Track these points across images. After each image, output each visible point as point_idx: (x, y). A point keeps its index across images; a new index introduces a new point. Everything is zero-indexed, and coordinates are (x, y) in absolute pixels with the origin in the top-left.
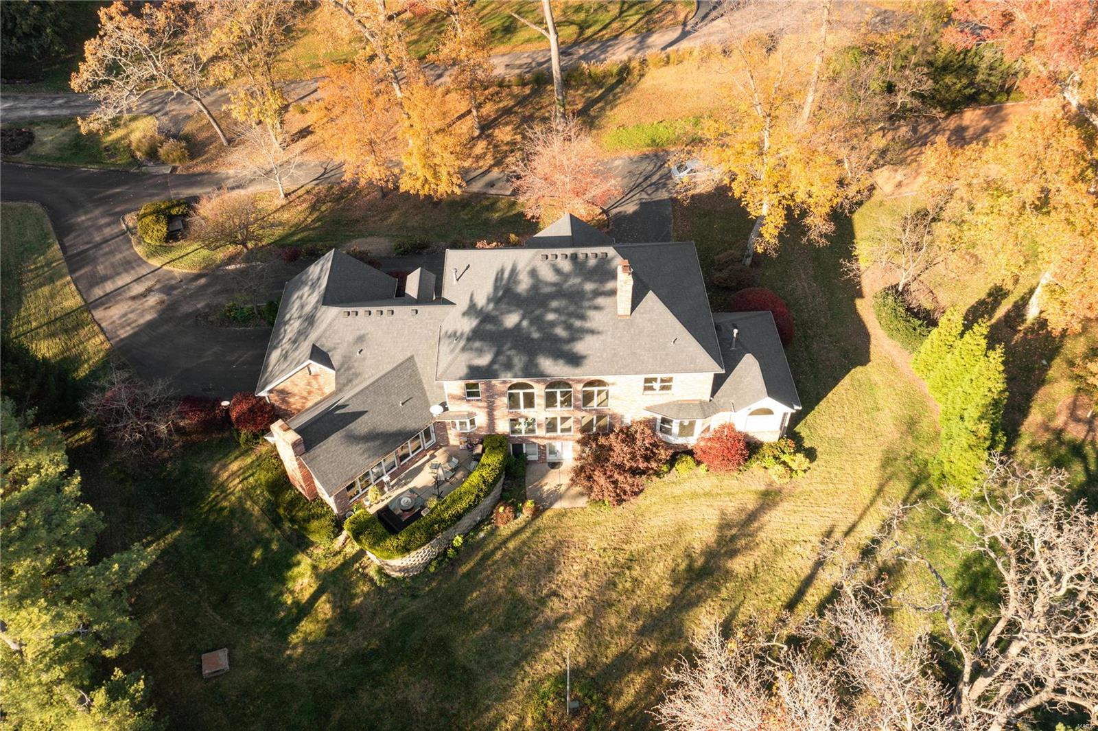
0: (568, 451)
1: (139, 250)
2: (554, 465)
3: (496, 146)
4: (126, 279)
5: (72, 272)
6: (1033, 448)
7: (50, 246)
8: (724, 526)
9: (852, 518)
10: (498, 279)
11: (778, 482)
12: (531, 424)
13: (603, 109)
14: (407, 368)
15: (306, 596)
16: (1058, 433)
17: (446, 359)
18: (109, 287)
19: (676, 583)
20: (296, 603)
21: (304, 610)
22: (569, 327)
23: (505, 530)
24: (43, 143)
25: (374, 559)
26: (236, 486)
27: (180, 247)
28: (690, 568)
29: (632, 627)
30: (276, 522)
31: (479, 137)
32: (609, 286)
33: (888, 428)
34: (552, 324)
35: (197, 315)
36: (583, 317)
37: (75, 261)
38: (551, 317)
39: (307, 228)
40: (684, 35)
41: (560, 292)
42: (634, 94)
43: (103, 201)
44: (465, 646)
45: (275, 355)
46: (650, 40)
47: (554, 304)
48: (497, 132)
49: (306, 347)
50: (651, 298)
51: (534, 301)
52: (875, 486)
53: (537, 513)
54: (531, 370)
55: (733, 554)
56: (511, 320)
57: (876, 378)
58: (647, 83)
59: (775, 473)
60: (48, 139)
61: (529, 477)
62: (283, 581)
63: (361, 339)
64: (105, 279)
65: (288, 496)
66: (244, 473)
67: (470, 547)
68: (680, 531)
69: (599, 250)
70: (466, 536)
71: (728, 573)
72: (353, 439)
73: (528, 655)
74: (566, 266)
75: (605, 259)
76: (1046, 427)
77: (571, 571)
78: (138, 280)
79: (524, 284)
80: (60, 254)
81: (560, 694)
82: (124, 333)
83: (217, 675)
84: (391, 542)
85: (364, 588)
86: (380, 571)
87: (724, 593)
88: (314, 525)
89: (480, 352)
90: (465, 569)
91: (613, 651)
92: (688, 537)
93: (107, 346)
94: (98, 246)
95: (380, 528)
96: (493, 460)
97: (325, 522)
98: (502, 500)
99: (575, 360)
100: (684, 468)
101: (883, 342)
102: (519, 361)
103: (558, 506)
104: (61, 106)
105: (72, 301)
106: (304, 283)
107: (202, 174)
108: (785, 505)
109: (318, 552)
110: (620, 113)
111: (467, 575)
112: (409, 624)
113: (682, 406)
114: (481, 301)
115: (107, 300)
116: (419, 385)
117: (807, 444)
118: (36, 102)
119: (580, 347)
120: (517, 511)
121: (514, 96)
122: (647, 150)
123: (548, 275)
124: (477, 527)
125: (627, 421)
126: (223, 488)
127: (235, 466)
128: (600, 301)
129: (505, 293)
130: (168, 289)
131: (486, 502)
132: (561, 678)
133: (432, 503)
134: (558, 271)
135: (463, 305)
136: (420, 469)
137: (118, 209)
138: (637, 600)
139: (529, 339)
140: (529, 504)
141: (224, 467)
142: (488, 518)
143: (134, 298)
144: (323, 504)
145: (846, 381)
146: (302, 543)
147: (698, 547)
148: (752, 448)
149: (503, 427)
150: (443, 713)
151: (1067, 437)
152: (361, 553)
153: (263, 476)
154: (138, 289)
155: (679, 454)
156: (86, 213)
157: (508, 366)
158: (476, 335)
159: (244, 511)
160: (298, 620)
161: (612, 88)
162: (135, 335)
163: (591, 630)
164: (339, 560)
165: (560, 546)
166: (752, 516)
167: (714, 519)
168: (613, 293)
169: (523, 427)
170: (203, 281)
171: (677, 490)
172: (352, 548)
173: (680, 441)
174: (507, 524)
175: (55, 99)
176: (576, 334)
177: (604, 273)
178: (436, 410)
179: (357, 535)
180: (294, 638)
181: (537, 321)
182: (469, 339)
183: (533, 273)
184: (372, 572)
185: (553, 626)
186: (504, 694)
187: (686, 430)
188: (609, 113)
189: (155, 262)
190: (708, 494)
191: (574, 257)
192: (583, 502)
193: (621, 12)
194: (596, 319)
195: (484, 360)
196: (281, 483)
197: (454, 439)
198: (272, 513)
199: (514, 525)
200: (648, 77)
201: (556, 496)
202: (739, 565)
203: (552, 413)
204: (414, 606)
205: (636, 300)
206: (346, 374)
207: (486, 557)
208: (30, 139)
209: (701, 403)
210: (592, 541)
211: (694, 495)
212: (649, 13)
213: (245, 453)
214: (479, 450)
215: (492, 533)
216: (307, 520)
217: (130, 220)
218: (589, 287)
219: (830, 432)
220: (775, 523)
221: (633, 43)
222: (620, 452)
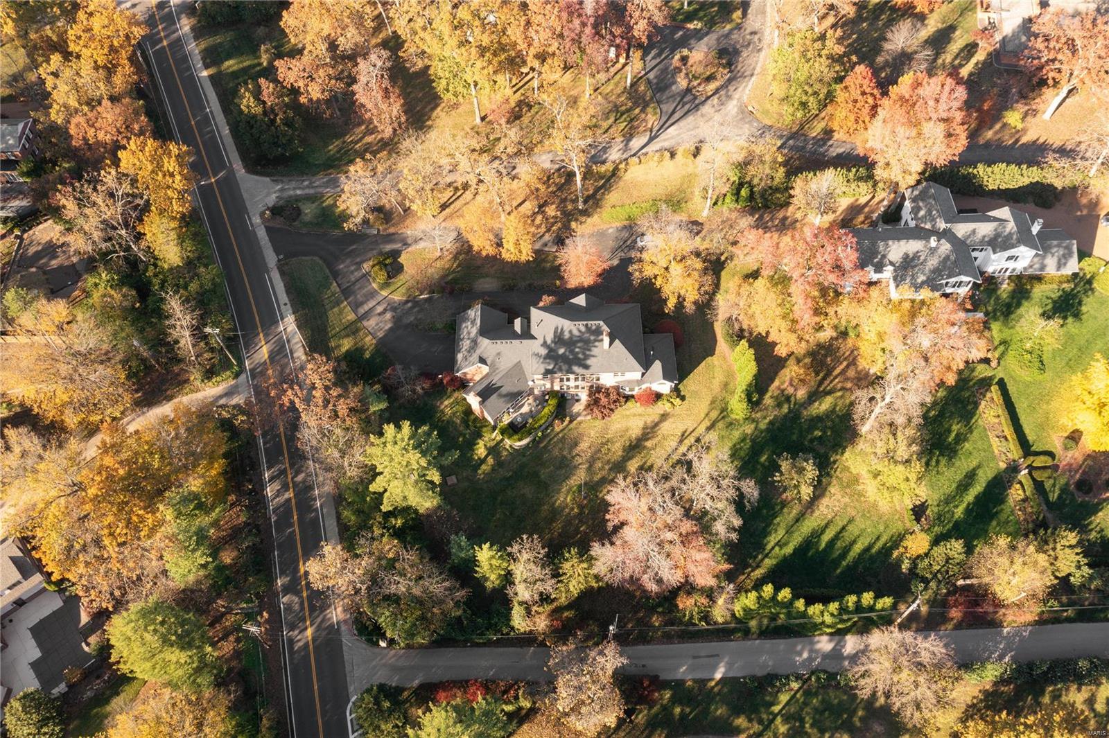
0: (584, 396)
1: (375, 285)
2: (578, 401)
3: (547, 219)
4: (371, 304)
5: (346, 299)
6: (771, 397)
7: (331, 284)
8: (645, 428)
9: (695, 425)
10: (555, 332)
11: (668, 410)
12: (568, 388)
13: (603, 194)
14: (518, 365)
15: (483, 456)
16: (783, 391)
17: (535, 366)
18: (366, 307)
19: (624, 451)
20: (479, 458)
21: (483, 461)
22: (584, 354)
23: (557, 429)
24: (306, 214)
25: (508, 442)
26: (448, 411)
27: (394, 283)
28: (630, 445)
29: (607, 467)
30: (467, 426)
31: (538, 212)
32: (600, 337)
33: (716, 385)
34: (578, 353)
35: (410, 324)
36: (590, 350)
37: (347, 292)
38: (577, 350)
39: (454, 272)
40: (651, 139)
41: (581, 340)
42: (621, 184)
43: (349, 254)
44: (544, 473)
45: (460, 357)
46: (631, 143)
47: (579, 345)
48: (547, 209)
49: (475, 357)
50: (617, 341)
51: (571, 343)
52: (706, 411)
53: (571, 422)
54: (570, 371)
55: (647, 440)
56: (561, 351)
57: (716, 363)
58: (628, 177)
59: (667, 407)
60: (308, 210)
61: (568, 406)
62: (473, 450)
63: (499, 354)
64: (362, 304)
65: (472, 417)
66: (451, 406)
67: (544, 436)
68: (627, 430)
69: (597, 322)
70: (543, 432)
71: (645, 447)
72: (501, 396)
73: (568, 478)
74: (583, 329)
75: (599, 327)
76: (779, 388)
77: (583, 445)
78: (378, 303)
79: (567, 335)
80: (338, 290)
81: (580, 491)
82: (380, 334)
83: (453, 485)
84: (516, 437)
85: (505, 453)
86: (511, 446)
87: (643, 455)
88: (484, 429)
89: (549, 363)
90: (542, 445)
91: (599, 476)
92: (630, 432)
93: (374, 341)
94: (354, 283)
95: (511, 431)
96: (553, 402)
97: (489, 428)
98: (556, 417)
99: (587, 367)
100: (630, 404)
101: (722, 345)
102: (565, 367)
103: (579, 419)
104: (308, 187)
105: (351, 317)
106: (467, 319)
107: (393, 234)
108: (671, 420)
109: (486, 439)
110: (612, 198)
111: (543, 447)
112: (522, 466)
113: (629, 382)
114: (549, 342)
115: (366, 316)
116: (523, 373)
117: (682, 393)
118: (293, 184)
119: (589, 362)
120: (563, 421)
121: (556, 185)
122: (626, 223)
123: (576, 332)
124: (547, 428)
125: (608, 386)
126: (442, 412)
127: (446, 403)
128: (597, 344)
129: (559, 338)
130: (394, 309)
131: (550, 419)
132: (580, 486)
133: (530, 421)
134: (580, 331)
135: (541, 341)
136: (523, 405)
137: (358, 260)
138: (609, 457)
139: (568, 358)
140: (568, 419)
141: (442, 403)
142: (551, 424)
143: (379, 314)
144: (487, 421)
145: (703, 364)
146: (480, 436)
147: (634, 436)
148: (658, 396)
149: (557, 388)
150: (538, 498)
151: (786, 392)
152: (502, 440)
153: (461, 409)
154: (380, 309)
155: (628, 398)
156: (343, 262)
157: (560, 370)
158: (547, 357)
159: (453, 422)
160: (481, 465)
161: (608, 180)
162: (385, 336)
163: (589, 469)
164: (495, 442)
165: (581, 436)
166: (656, 425)
167: (641, 424)
168: (602, 340)
169: (565, 387)
170: (410, 305)
171: (628, 413)
172: (499, 437)
173: (630, 393)
174: (558, 426)
175: (303, 181)
176: (587, 357)
177: (598, 332)
178: (531, 383)
179: (502, 433)
180: (480, 472)
181: (572, 352)
182: (545, 358)
183: (570, 332)
184: (507, 447)
185: (576, 467)
186: (559, 491)
187: (632, 390)
188: (607, 197)
189: (384, 293)
190: (640, 415)
191: (587, 325)
192: (589, 417)
193: (616, 120)
194: (595, 351)
195: (551, 367)
196: (468, 411)
197: (536, 392)
198: (465, 422)
199: (561, 427)
200: (629, 171)
201: (579, 414)
202: (649, 444)
203: (577, 383)
204: (524, 459)
205: (611, 344)
206: (493, 367)
207: (551, 440)
208: (298, 212)
209: (637, 381)
210: (592, 433)
211: (635, 415)
212: (632, 120)
213: (449, 397)
214: (547, 397)
215: (552, 430)
216: (482, 427)
217: (366, 266)
218: (592, 338)
219: (693, 388)
220: (666, 427)
221: (621, 146)
222: (604, 401)
